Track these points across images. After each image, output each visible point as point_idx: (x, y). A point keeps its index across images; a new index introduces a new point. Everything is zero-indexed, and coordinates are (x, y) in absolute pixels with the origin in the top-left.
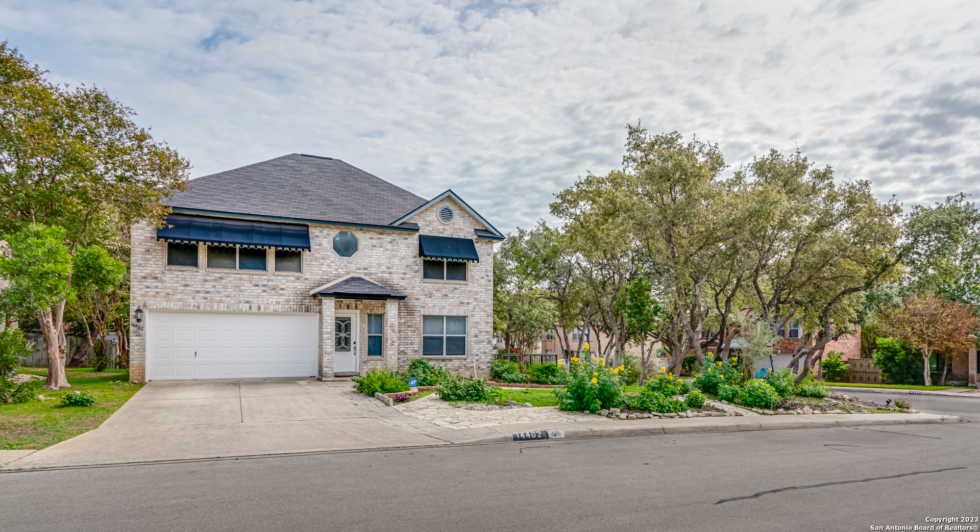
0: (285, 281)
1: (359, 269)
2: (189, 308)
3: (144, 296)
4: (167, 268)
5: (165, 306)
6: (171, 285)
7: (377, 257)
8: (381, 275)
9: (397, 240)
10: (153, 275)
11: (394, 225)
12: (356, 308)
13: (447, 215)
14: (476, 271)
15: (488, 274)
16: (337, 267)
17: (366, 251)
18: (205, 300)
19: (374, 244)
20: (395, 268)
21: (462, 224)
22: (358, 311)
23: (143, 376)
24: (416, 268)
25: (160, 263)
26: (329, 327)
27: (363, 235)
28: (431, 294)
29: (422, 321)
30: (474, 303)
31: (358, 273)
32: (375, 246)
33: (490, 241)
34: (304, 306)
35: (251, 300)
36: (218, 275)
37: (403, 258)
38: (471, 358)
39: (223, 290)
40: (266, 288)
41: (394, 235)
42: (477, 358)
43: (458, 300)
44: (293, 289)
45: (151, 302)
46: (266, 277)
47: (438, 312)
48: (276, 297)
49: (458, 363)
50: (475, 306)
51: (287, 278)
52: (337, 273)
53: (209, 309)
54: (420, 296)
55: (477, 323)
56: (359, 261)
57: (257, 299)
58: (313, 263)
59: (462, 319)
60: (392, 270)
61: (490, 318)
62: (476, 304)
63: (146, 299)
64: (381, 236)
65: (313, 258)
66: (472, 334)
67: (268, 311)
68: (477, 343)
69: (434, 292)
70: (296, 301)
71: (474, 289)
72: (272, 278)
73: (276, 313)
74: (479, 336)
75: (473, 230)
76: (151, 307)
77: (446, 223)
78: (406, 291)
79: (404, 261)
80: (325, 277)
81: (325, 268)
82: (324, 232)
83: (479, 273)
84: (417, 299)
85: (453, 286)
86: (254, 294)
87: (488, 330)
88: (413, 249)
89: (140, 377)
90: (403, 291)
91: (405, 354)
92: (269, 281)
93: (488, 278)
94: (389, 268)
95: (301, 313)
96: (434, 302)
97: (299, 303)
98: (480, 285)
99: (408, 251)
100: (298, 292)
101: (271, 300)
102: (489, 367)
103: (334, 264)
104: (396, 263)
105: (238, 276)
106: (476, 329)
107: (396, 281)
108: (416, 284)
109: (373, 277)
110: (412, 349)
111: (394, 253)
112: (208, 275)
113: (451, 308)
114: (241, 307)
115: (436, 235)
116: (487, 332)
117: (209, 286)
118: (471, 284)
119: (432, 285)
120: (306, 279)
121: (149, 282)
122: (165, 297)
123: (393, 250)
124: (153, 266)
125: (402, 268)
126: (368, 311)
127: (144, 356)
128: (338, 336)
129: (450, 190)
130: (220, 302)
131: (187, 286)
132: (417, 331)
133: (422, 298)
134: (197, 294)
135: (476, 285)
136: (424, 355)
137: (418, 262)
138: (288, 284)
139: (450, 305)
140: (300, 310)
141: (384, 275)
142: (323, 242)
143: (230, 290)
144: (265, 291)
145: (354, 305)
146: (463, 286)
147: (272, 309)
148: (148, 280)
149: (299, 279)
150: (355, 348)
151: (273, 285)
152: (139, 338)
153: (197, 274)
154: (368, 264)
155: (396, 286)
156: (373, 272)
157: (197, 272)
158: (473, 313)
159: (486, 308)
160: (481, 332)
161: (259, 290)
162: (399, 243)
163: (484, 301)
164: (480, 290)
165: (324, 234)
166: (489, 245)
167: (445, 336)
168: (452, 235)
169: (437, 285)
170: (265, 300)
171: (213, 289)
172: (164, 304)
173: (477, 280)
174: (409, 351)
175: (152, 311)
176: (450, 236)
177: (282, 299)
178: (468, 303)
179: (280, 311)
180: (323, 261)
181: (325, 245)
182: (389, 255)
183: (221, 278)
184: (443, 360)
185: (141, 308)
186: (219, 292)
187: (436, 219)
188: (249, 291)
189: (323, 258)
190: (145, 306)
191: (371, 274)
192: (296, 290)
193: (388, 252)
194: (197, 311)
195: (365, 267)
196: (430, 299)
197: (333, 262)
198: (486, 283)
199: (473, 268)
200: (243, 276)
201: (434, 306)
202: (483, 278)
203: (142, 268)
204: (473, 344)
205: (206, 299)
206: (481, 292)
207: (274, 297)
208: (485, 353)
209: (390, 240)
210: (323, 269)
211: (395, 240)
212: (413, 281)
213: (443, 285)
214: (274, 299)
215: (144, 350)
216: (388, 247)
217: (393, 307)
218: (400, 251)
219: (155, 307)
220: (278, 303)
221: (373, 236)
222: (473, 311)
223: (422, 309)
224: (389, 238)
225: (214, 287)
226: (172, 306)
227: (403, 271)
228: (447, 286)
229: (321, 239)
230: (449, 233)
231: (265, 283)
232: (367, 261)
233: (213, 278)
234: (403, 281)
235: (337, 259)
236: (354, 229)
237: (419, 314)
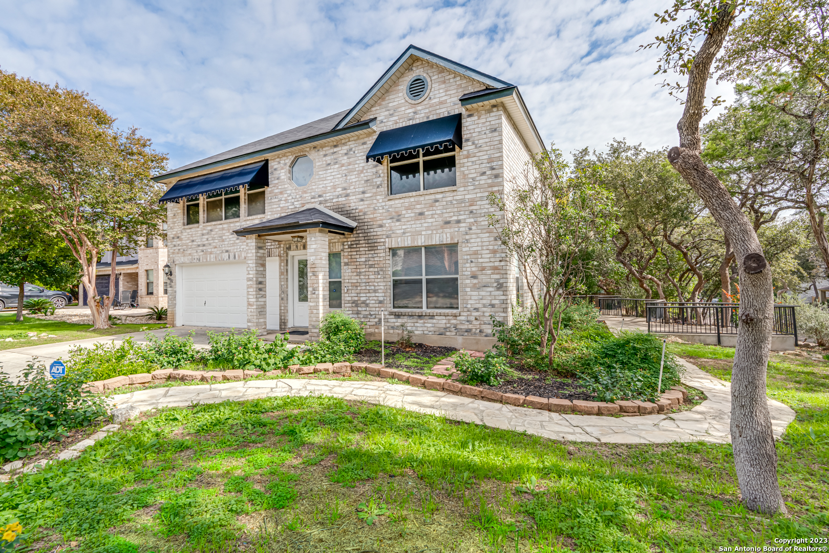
1: (314, 198)
2: (194, 261)
3: (173, 253)
4: (186, 228)
6: (185, 242)
7: (332, 177)
8: (337, 200)
9: (353, 149)
10: (177, 235)
11: (338, 128)
13: (417, 88)
14: (470, 164)
16: (293, 200)
17: (321, 173)
18: (202, 253)
19: (329, 162)
20: (352, 187)
23: (174, 322)
24: (378, 181)
25: (183, 224)
28: (399, 215)
29: (388, 258)
30: (468, 220)
31: (312, 203)
32: (329, 164)
33: (494, 106)
36: (209, 228)
37: (362, 172)
38: (465, 314)
39: (212, 241)
41: (350, 143)
42: (477, 314)
43: (440, 219)
45: (177, 258)
46: (239, 224)
47: (409, 242)
49: (444, 321)
50: (472, 224)
52: (293, 207)
53: (205, 260)
54: (384, 221)
55: (476, 253)
56: (314, 187)
57: (233, 248)
58: (273, 201)
59: (452, 248)
60: (349, 191)
62: (472, 220)
63: (174, 256)
64: (335, 150)
65: (273, 195)
66: (466, 273)
68: (476, 288)
69: (404, 212)
71: (467, 197)
72: (243, 224)
74: (480, 277)
75: (461, 97)
77: (417, 102)
78: (366, 217)
79: (362, 175)
81: (283, 204)
82: (282, 162)
83: (477, 166)
84: (381, 226)
85: (433, 197)
87: (495, 264)
89: (172, 322)
90: (362, 217)
91: (367, 305)
93: (494, 172)
94: (345, 189)
96: (404, 227)
98: (480, 187)
101: (242, 247)
103: (291, 198)
104: (354, 180)
105: (221, 226)
106: (473, 265)
107: (354, 204)
108: (378, 205)
109: (328, 204)
110: (375, 298)
111: (351, 167)
112: (204, 230)
113: (430, 232)
114: (223, 257)
115: (404, 125)
116: (495, 269)
117: (205, 239)
118: (462, 189)
119: (399, 203)
122: (183, 253)
123: (349, 164)
125: (361, 186)
127: (174, 305)
128: (301, 283)
129: (411, 46)
130: (211, 253)
132: (381, 273)
133: (387, 222)
134: (199, 248)
135: (472, 188)
136: (394, 307)
139: (427, 229)
141: (340, 199)
142: (281, 175)
143: (217, 241)
146: (448, 194)
148: (175, 240)
152: (171, 289)
153: (199, 229)
154: (323, 189)
155: (354, 211)
156: (328, 198)
157: (198, 227)
158: (467, 237)
160: (483, 269)
162: (356, 152)
164: (479, 195)
165: (282, 165)
166: (492, 114)
167: (424, 278)
168: (428, 117)
169: (407, 200)
171: (207, 242)
172: (183, 259)
173: (473, 179)
174: (371, 302)
176: (425, 120)
178: (458, 222)
180: (281, 196)
181: (282, 177)
182: (345, 172)
183: (211, 230)
184: (420, 316)
186: (210, 244)
187: (403, 101)
188: (228, 240)
189: (281, 193)
191: (326, 201)
193: (343, 168)
194: (199, 264)
195: (320, 193)
196: (398, 224)
197: (290, 195)
198: (490, 181)
199: (466, 160)
200: (227, 226)
201: (404, 233)
202: (484, 173)
203: (172, 230)
204: (468, 289)
205: (203, 251)
206: (481, 199)
208: (493, 306)
209: (345, 151)
210: (281, 206)
211: (351, 150)
212: (375, 201)
213: (417, 199)
215: (174, 300)
216: (343, 162)
217: (313, 239)
221: (327, 152)
222: (467, 234)
223: (387, 240)
225: (208, 239)
226: (186, 260)
227: (361, 190)
228: (422, 198)
229: (280, 172)
230: (423, 115)
232: (321, 186)
233: (207, 232)
234: (362, 203)
235: (293, 191)
236: (308, 149)
237: (383, 247)
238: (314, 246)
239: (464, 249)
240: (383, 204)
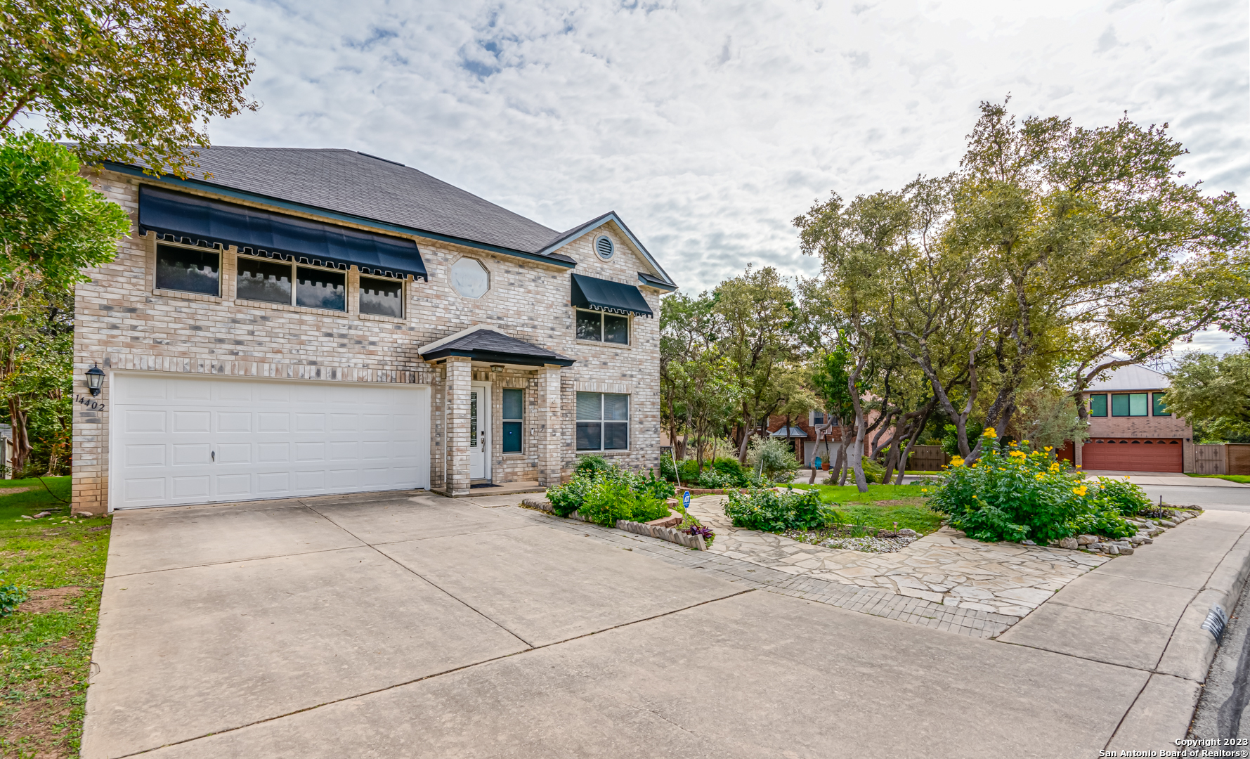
0: (377, 330)
1: (491, 318)
2: (201, 370)
3: (106, 343)
4: (157, 292)
5: (151, 364)
6: (165, 325)
7: (516, 301)
8: (521, 329)
9: (542, 279)
10: (127, 304)
11: (543, 253)
12: (487, 378)
14: (639, 330)
15: (654, 336)
16: (458, 313)
17: (501, 290)
18: (233, 357)
19: (512, 281)
20: (540, 320)
21: (624, 264)
22: (489, 383)
23: (104, 502)
24: (568, 322)
25: (142, 282)
26: (462, 407)
27: (496, 265)
28: (587, 361)
29: (575, 401)
30: (638, 376)
31: (489, 324)
32: (512, 284)
33: (655, 291)
34: (407, 373)
35: (319, 359)
36: (258, 313)
37: (551, 306)
38: (635, 453)
39: (268, 339)
40: (345, 341)
41: (538, 270)
42: (642, 452)
43: (619, 371)
44: (390, 345)
45: (122, 356)
46: (345, 322)
47: (594, 388)
48: (363, 356)
49: (620, 460)
50: (640, 380)
51: (381, 325)
52: (458, 321)
53: (242, 373)
55: (642, 404)
56: (491, 305)
57: (330, 359)
58: (422, 303)
59: (623, 398)
60: (536, 323)
61: (656, 397)
62: (640, 377)
63: (109, 349)
64: (521, 270)
65: (421, 294)
66: (635, 420)
67: (349, 379)
68: (643, 431)
69: (591, 359)
70: (396, 363)
71: (638, 357)
72: (356, 323)
73: (362, 384)
74: (645, 423)
75: (636, 274)
76: (121, 366)
77: (604, 260)
79: (551, 310)
80: (440, 327)
81: (440, 313)
82: (439, 254)
83: (644, 334)
84: (570, 368)
85: (614, 350)
86: (325, 349)
87: (654, 413)
88: (563, 294)
89: (96, 504)
92: (350, 328)
93: (655, 342)
94: (532, 319)
95: (403, 385)
96: (591, 373)
97: (400, 368)
98: (645, 351)
99: (557, 296)
100: (399, 350)
101: (354, 361)
102: (656, 465)
103: (454, 308)
104: (542, 313)
105: (297, 316)
106: (641, 413)
107: (541, 339)
108: (568, 346)
109: (511, 331)
110: (563, 441)
111: (539, 297)
112: (240, 312)
113: (611, 381)
114: (301, 371)
115: (592, 276)
116: (654, 416)
117: (241, 331)
118: (634, 349)
119: (586, 348)
120: (412, 329)
121: (116, 317)
122: (152, 347)
123: (537, 293)
124: (126, 286)
125: (549, 321)
126: (504, 384)
127: (106, 462)
129: (613, 213)
130: (263, 360)
131: (197, 328)
132: (569, 415)
133: (576, 365)
134: (218, 345)
135: (640, 350)
136: (578, 449)
137: (570, 313)
138: (382, 335)
139: (610, 378)
140: (403, 379)
141: (526, 329)
142: (438, 271)
143: (282, 341)
144: (343, 345)
145: (483, 374)
146: (625, 351)
147: (355, 376)
148: (114, 314)
149: (399, 328)
150: (483, 442)
151: (358, 336)
152: (94, 426)
153: (218, 308)
154: (504, 311)
156: (510, 323)
157: (218, 304)
158: (637, 390)
159: (652, 384)
160: (646, 417)
161: (333, 343)
162: (545, 283)
163: (650, 374)
164: (645, 357)
165: (440, 258)
166: (654, 297)
167: (603, 422)
168: (612, 278)
169: (593, 348)
170: (344, 360)
171: (250, 338)
172: (151, 361)
173: (642, 343)
175: (123, 374)
176: (609, 280)
177: (372, 360)
178: (632, 376)
179: (370, 379)
180: (438, 301)
181: (440, 276)
182: (531, 300)
183: (264, 318)
185: (100, 367)
186: (260, 344)
187: (592, 253)
188: (316, 343)
189: (438, 297)
190: (107, 362)
191: (508, 326)
192: (395, 345)
193: (530, 295)
194: (218, 375)
195: (500, 315)
196: (585, 368)
197: (453, 305)
198: (651, 348)
199: (637, 327)
200: (305, 317)
201: (591, 379)
202: (648, 341)
203: (101, 289)
204: (637, 433)
205: (237, 354)
206: (646, 361)
207: (359, 356)
208: (652, 445)
209: (533, 277)
210: (437, 314)
211: (539, 278)
212: (564, 341)
213: (602, 349)
214: (360, 360)
215: (106, 450)
216: (530, 288)
218: (547, 294)
219: (130, 366)
220: (366, 366)
221: (510, 269)
222: (637, 387)
223: (578, 383)
224: (532, 274)
225: (252, 333)
226: (167, 365)
227: (550, 325)
228: (606, 350)
229: (435, 266)
230: (608, 274)
231: (345, 332)
233: (249, 317)
234: (550, 340)
235: (459, 300)
236: (484, 255)
237: (571, 390)
238: (555, 384)
239: (636, 400)
240: (572, 346)
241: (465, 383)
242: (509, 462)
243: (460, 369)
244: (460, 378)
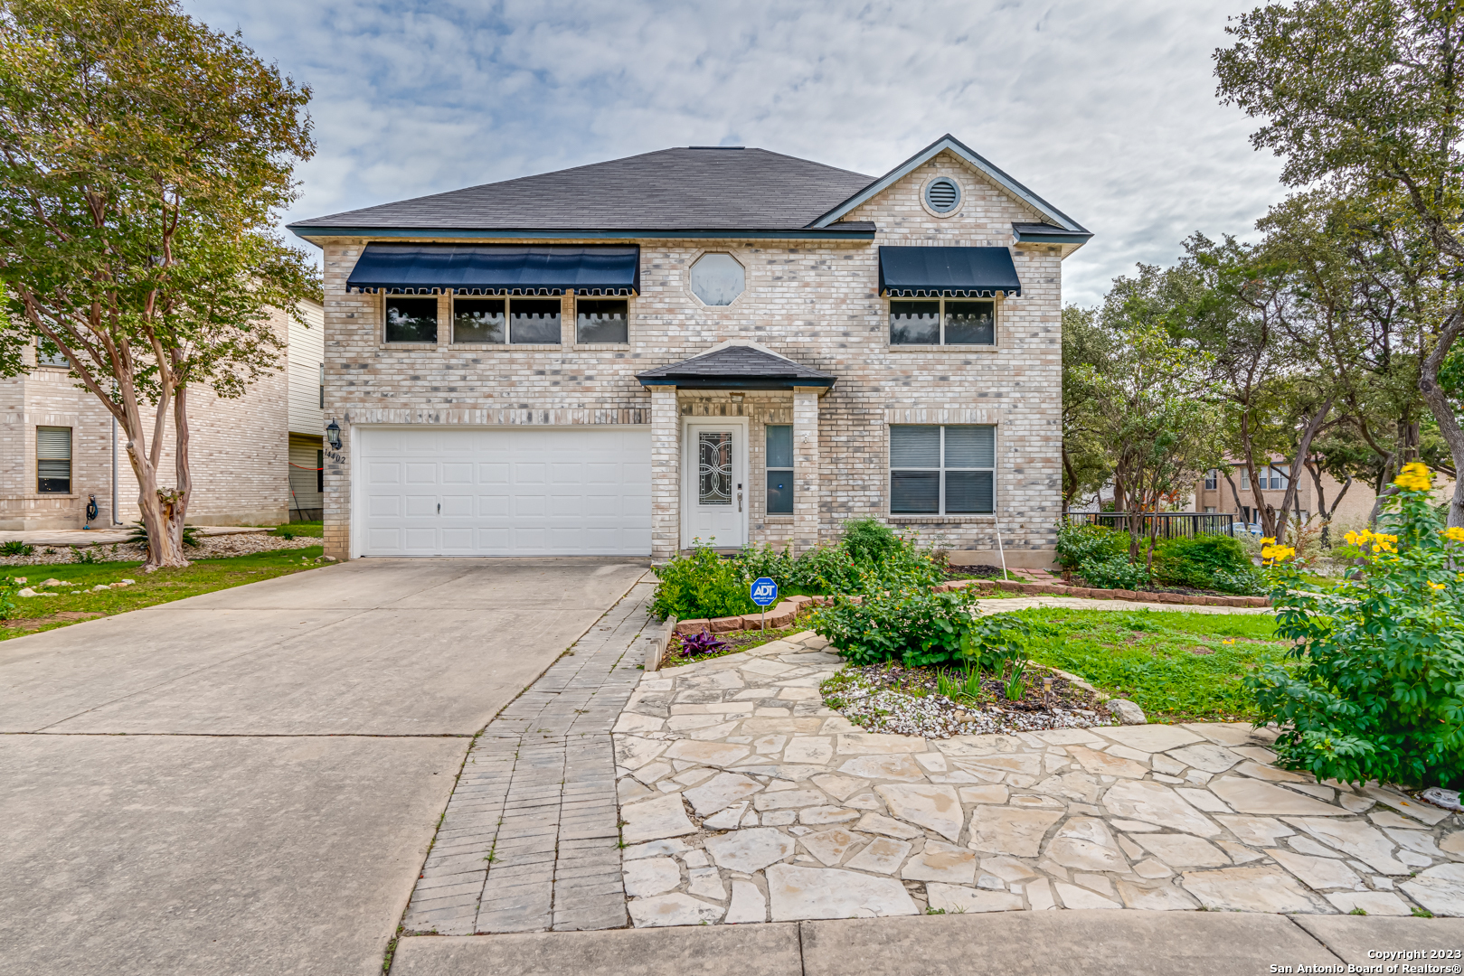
0: (595, 362)
1: (746, 329)
2: (420, 420)
3: (345, 400)
4: (382, 346)
5: (379, 417)
6: (389, 378)
7: (784, 301)
8: (794, 339)
9: (828, 263)
10: (361, 361)
11: (816, 226)
12: (740, 412)
13: (944, 196)
14: (1017, 319)
15: (1050, 324)
16: (698, 328)
17: (761, 289)
18: (447, 405)
19: (778, 274)
20: (825, 323)
21: (982, 215)
22: (745, 419)
23: (346, 549)
24: (874, 320)
25: (372, 338)
27: (753, 256)
28: (908, 377)
29: (888, 438)
30: (1012, 395)
31: (744, 338)
32: (779, 278)
33: (1052, 249)
34: (632, 411)
35: (531, 401)
36: (470, 356)
37: (843, 301)
38: (1006, 520)
39: (479, 383)
40: (558, 378)
41: (822, 251)
42: (1021, 520)
43: (973, 389)
44: (610, 378)
45: (358, 411)
46: (558, 356)
47: (924, 418)
48: (578, 395)
49: (975, 531)
50: (1017, 400)
51: (599, 355)
52: (698, 339)
53: (456, 421)
54: (883, 383)
55: (1022, 439)
56: (746, 311)
57: (542, 400)
58: (649, 322)
59: (986, 431)
60: (817, 328)
61: (1054, 427)
62: (1018, 395)
63: (348, 405)
64: (792, 257)
65: (649, 311)
66: (1008, 465)
67: (563, 422)
68: (1021, 485)
69: (916, 373)
70: (617, 400)
71: (1012, 363)
72: (570, 356)
73: (577, 427)
74: (1027, 471)
75: (1010, 226)
76: (357, 421)
77: (941, 215)
78: (850, 372)
79: (844, 307)
80: (673, 350)
81: (673, 331)
82: (672, 255)
83: (1027, 324)
84: (876, 390)
85: (962, 356)
86: (537, 389)
87: (1049, 455)
88: (865, 280)
89: (340, 550)
90: (844, 373)
91: (849, 510)
92: (563, 362)
93: (1049, 335)
94: (810, 324)
95: (626, 426)
96: (915, 395)
97: (623, 406)
98: (1029, 352)
99: (853, 285)
100: (621, 383)
101: (568, 400)
102: (1051, 542)
103: (693, 322)
104: (827, 312)
105: (507, 355)
106: (1018, 454)
107: (827, 350)
108: (872, 356)
109: (777, 345)
110: (864, 499)
111: (823, 290)
112: (453, 357)
113: (957, 406)
114: (512, 416)
115: (919, 244)
116: (1047, 460)
117: (454, 377)
118: (1005, 351)
119: (907, 357)
120: (637, 356)
121: (354, 374)
122: (380, 400)
123: (820, 285)
124: (360, 343)
125: (840, 323)
126: (767, 419)
127: (348, 512)
128: (705, 473)
129: (948, 137)
130: (474, 407)
131: (416, 378)
132: (875, 460)
133: (888, 386)
134: (434, 394)
135: (1019, 351)
136: (892, 512)
137: (878, 306)
138: (601, 367)
139: (953, 400)
140: (625, 420)
141: (800, 339)
142: (671, 278)
143: (493, 384)
144: (556, 383)
145: (735, 406)
146: (985, 356)
147: (570, 418)
148: (352, 371)
149: (621, 356)
150: (740, 497)
151: (572, 371)
152: (337, 477)
153: (434, 355)
154: (766, 317)
155: (826, 362)
156: (775, 334)
157: (434, 351)
158: (1011, 417)
159: (1043, 406)
160: (1031, 461)
161: (546, 382)
162: (833, 268)
163: (1039, 390)
164: (1028, 362)
165: (673, 261)
166: (1049, 259)
167: (942, 470)
168: (958, 242)
169: (921, 356)
170: (557, 400)
171: (462, 383)
172: (379, 415)
173: (1022, 340)
174: (858, 505)
175: (362, 428)
176: (953, 245)
177: (589, 399)
178: (999, 395)
179: (586, 421)
180: (671, 317)
181: (674, 284)
182: (810, 296)
183: (475, 361)
184: (939, 525)
185: (339, 423)
186: (472, 389)
187: (919, 208)
188: (527, 384)
189: (671, 311)
190: (347, 418)
191: (771, 338)
192: (617, 378)
193: (808, 289)
194: (435, 427)
195: (759, 324)
196: (905, 389)
197: (692, 318)
198: (1043, 346)
199: (1011, 313)
200: (516, 355)
201: (915, 403)
202: (1035, 335)
203: (342, 349)
204: (1011, 487)
205: (450, 402)
206: (1031, 368)
207: (573, 394)
208: (1043, 509)
209: (813, 263)
210: (670, 333)
211: (823, 262)
212: (866, 351)
214: (574, 399)
215: (347, 500)
216: (808, 279)
217: (806, 403)
218: (836, 284)
219: (363, 420)
220: (581, 406)
221: (776, 258)
222: (1010, 413)
223: (887, 411)
224: (811, 259)
225: (464, 378)
226: (392, 417)
227: (842, 329)
228: (945, 356)
229: (666, 272)
230: (949, 236)
231: (557, 367)
232: (762, 312)
233: (461, 362)
234: (842, 350)
235: (699, 312)
236: (735, 245)
237: (879, 422)
238: (809, 415)
239: (1006, 433)
240: (882, 356)
241: (666, 420)
242: (773, 527)
243: (660, 402)
244: (660, 414)
